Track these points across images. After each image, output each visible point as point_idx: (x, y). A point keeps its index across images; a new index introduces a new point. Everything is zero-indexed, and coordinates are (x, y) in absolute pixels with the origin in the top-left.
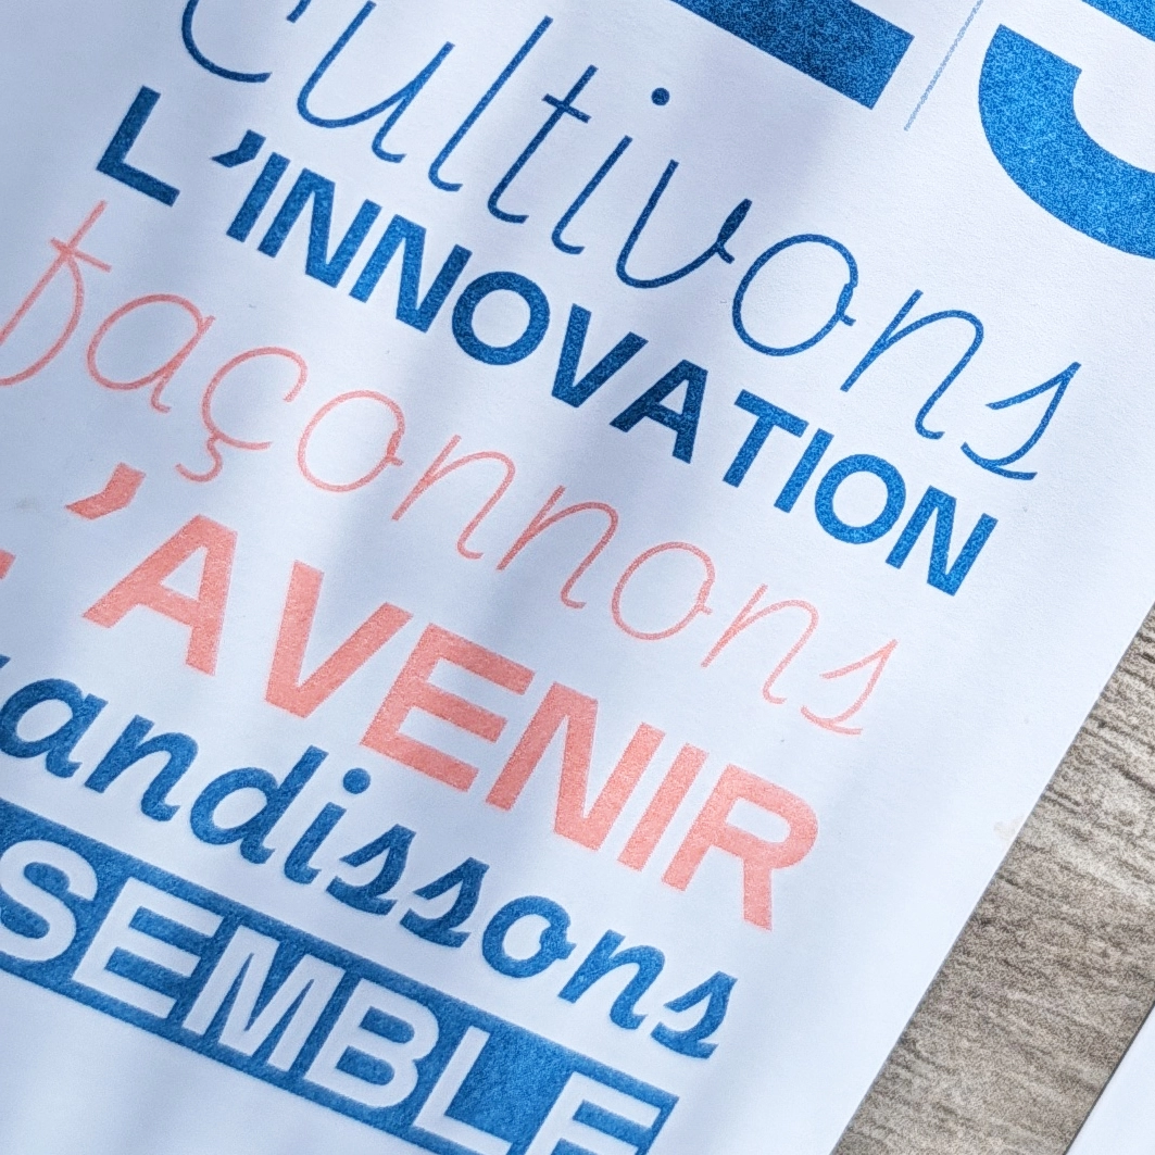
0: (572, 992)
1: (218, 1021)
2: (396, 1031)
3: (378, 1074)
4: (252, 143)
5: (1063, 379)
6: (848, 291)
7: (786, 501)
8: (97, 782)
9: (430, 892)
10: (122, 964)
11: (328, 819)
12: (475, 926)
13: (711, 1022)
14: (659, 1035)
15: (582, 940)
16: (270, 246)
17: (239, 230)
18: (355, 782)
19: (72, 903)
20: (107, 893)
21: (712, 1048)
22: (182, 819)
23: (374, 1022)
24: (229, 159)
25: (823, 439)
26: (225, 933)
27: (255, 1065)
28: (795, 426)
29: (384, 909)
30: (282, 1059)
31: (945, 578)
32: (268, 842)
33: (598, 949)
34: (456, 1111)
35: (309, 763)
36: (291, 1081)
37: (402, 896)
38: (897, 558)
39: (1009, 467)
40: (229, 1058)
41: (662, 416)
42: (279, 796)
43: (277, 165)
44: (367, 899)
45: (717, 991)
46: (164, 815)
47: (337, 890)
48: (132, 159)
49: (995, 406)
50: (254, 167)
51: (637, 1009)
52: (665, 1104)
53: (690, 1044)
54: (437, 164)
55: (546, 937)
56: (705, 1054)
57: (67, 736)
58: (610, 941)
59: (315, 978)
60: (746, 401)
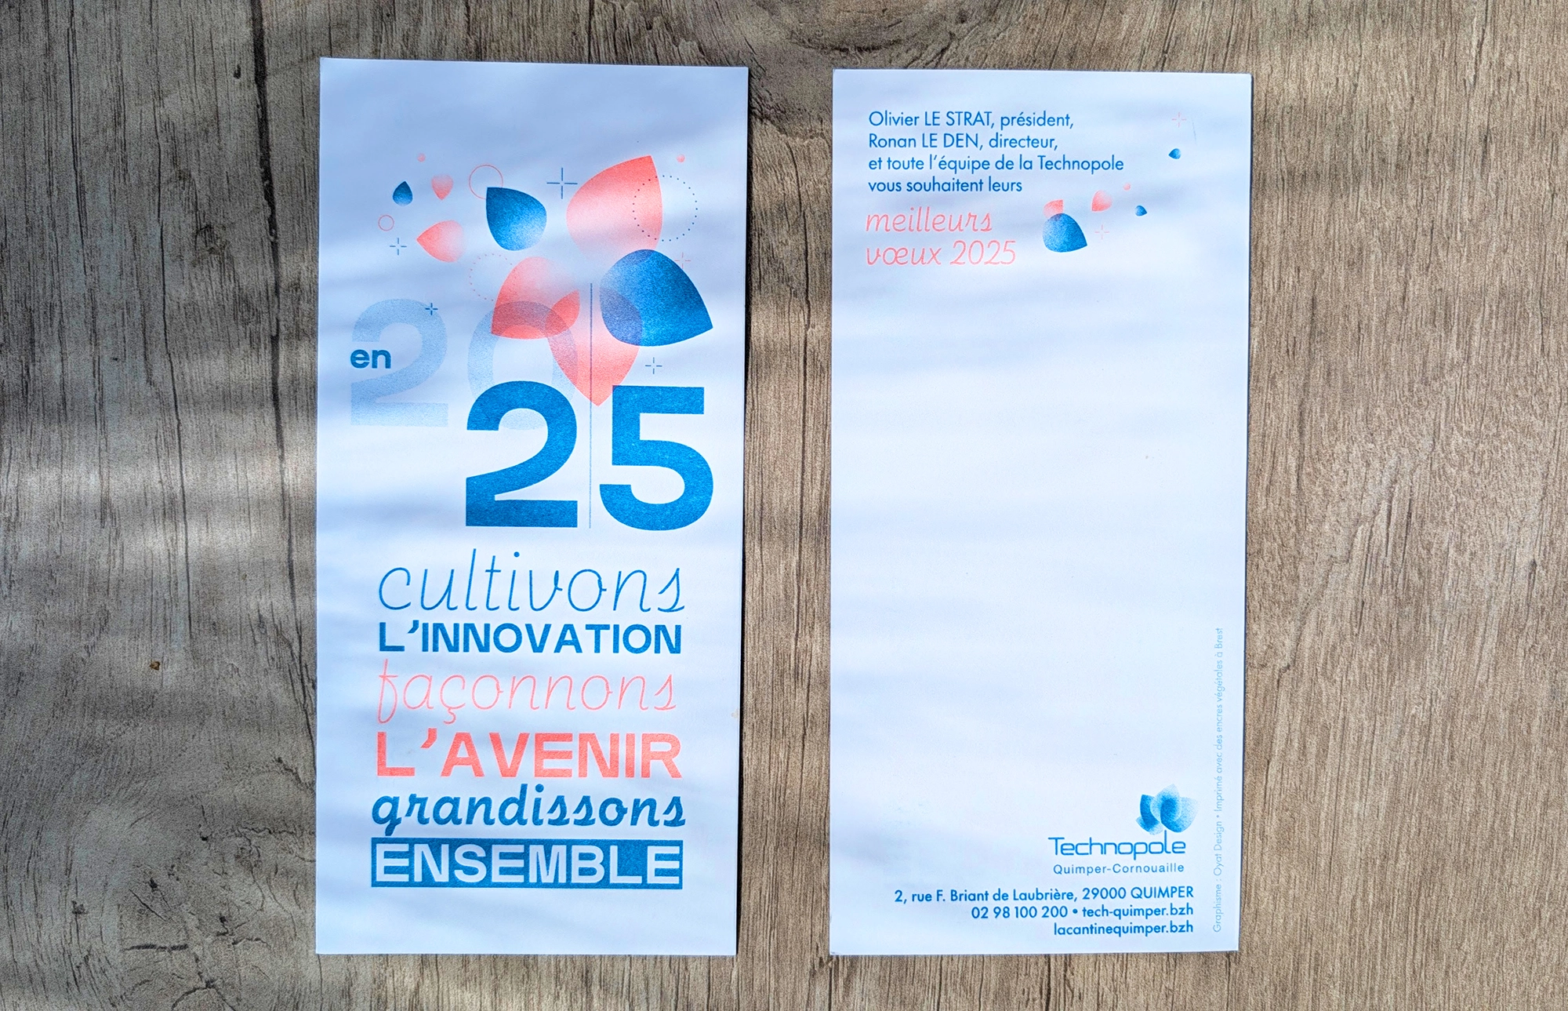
0: (634, 822)
1: (539, 876)
2: (591, 857)
3: (591, 872)
4: (416, 623)
5: (676, 575)
6: (599, 581)
7: (616, 650)
8: (469, 822)
9: (578, 811)
10: (504, 871)
11: (537, 802)
12: (595, 815)
13: (680, 813)
14: (666, 823)
15: (629, 805)
16: (435, 649)
17: (425, 649)
18: (539, 788)
19: (481, 859)
20: (488, 851)
21: (684, 821)
22: (497, 821)
23: (582, 857)
24: (412, 631)
25: (616, 627)
26: (527, 849)
27: (555, 885)
28: (607, 627)
29: (567, 822)
30: (562, 879)
31: (675, 649)
32: (524, 818)
33: (634, 806)
34: (620, 873)
35: (524, 788)
36: (569, 885)
37: (570, 815)
38: (657, 650)
39: (675, 608)
40: (547, 886)
41: (567, 643)
42: (521, 802)
43: (425, 626)
44: (561, 821)
45: (676, 802)
46: (492, 822)
47: (551, 822)
48: (387, 644)
49: (661, 593)
50: (420, 630)
51: (656, 819)
52: (679, 844)
53: (677, 822)
54: (467, 604)
55: (617, 809)
56: (683, 823)
57: (454, 812)
58: (637, 801)
59: (559, 851)
60: (589, 627)
